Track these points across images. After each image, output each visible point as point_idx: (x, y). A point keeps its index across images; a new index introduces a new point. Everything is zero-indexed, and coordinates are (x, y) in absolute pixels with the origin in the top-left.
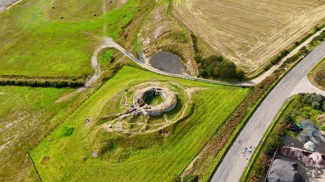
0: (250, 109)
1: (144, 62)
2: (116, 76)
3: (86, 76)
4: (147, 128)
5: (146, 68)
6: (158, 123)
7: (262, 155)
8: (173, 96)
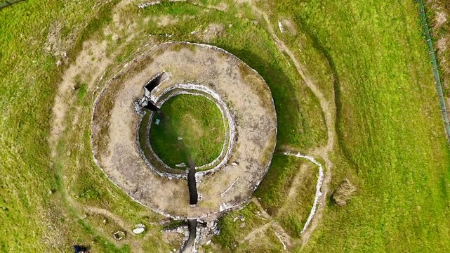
6: (290, 186)
8: (234, 67)
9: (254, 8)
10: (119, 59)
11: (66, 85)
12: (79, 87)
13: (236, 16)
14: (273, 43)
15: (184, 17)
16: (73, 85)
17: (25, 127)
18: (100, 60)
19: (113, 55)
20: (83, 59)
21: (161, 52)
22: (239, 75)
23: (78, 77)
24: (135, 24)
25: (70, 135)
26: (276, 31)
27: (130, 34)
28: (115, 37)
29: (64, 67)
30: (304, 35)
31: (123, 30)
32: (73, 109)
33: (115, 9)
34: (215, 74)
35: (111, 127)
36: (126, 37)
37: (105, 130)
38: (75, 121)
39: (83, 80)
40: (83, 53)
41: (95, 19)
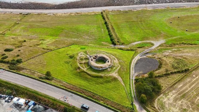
0: (101, 102)
1: (140, 56)
2: (125, 51)
3: (123, 44)
4: (81, 63)
5: (135, 58)
7: (63, 106)
9: (108, 75)
11: (116, 59)
14: (102, 74)
19: (115, 62)
28: (117, 64)
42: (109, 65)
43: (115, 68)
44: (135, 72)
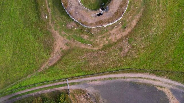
8: (69, 7)
9: (53, 27)
10: (107, 31)
11: (128, 30)
12: (124, 28)
13: (60, 28)
14: (52, 13)
15: (78, 35)
16: (126, 29)
17: (147, 22)
18: (113, 34)
19: (108, 33)
20: (119, 36)
21: (91, 24)
22: (69, 4)
23: (123, 31)
24: (96, 40)
25: (134, 13)
26: (49, 16)
27: (99, 38)
28: (105, 39)
29: (126, 37)
30: (40, 10)
31: (101, 40)
32: (129, 21)
33: (100, 48)
34: (76, 8)
35: (119, 6)
36: (101, 38)
37: (121, 6)
38: (130, 17)
39: (122, 30)
40: (118, 38)
41: (109, 48)
42: (84, 21)
43: (86, 37)
44: (97, 87)
